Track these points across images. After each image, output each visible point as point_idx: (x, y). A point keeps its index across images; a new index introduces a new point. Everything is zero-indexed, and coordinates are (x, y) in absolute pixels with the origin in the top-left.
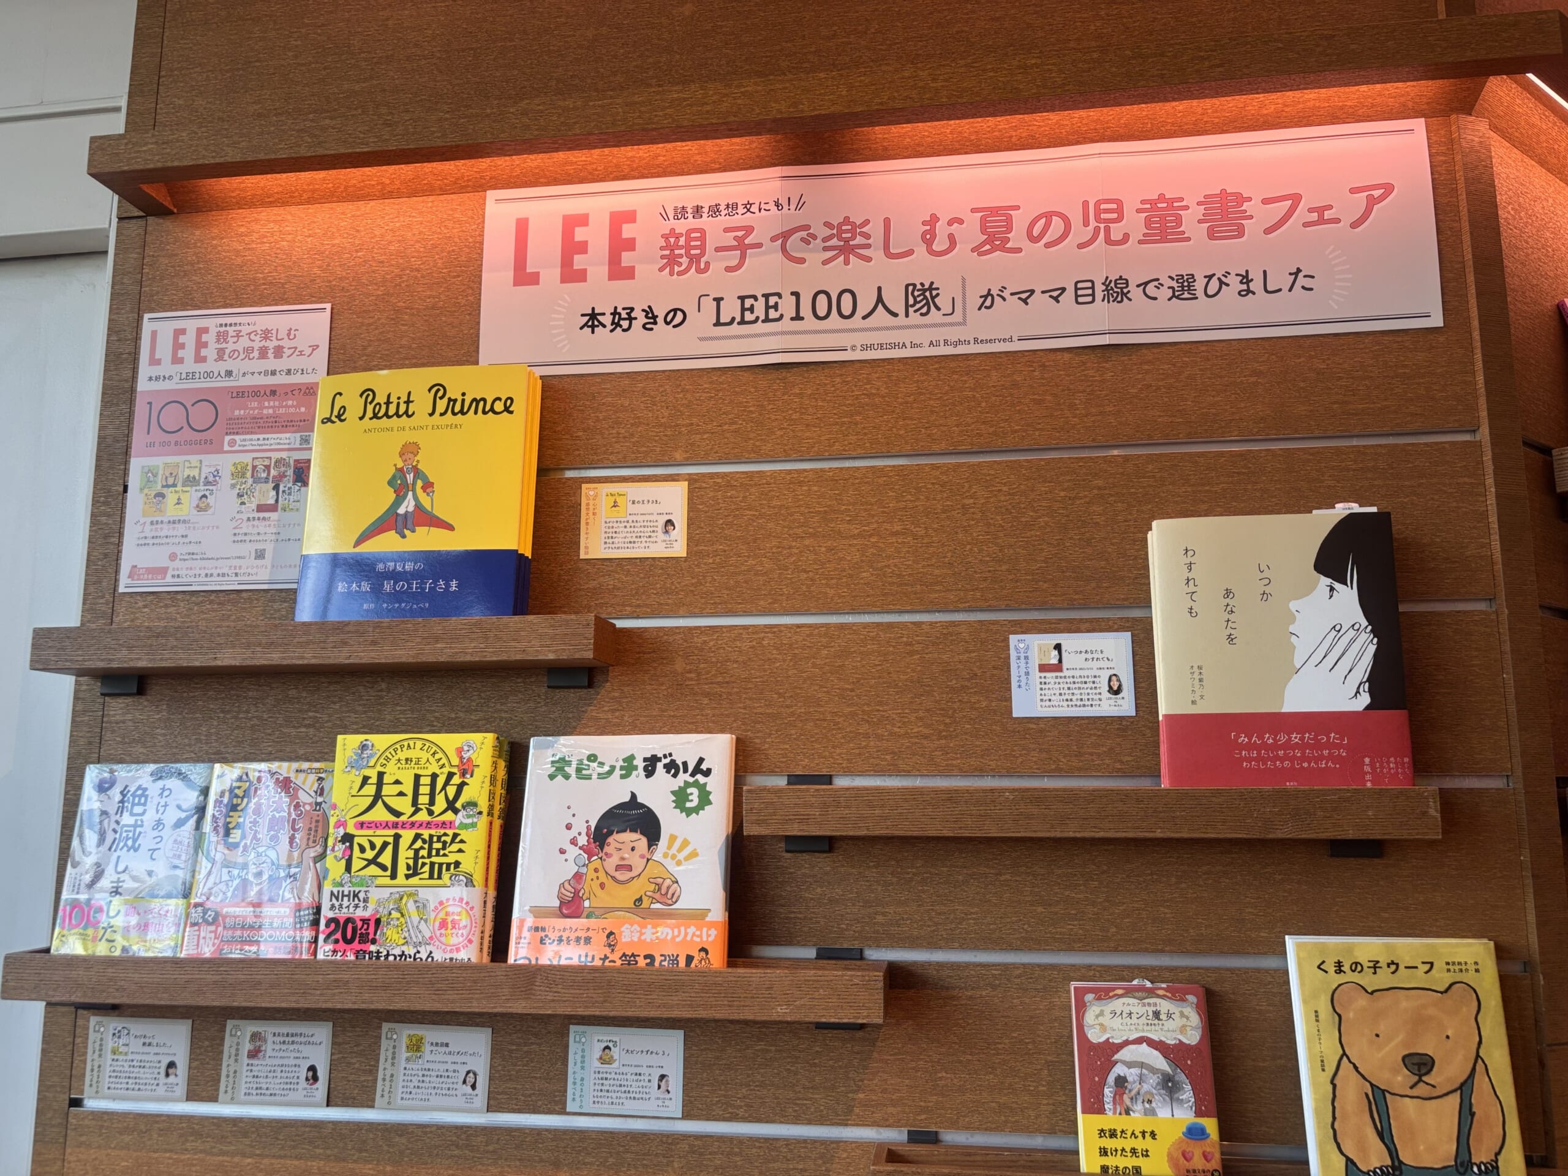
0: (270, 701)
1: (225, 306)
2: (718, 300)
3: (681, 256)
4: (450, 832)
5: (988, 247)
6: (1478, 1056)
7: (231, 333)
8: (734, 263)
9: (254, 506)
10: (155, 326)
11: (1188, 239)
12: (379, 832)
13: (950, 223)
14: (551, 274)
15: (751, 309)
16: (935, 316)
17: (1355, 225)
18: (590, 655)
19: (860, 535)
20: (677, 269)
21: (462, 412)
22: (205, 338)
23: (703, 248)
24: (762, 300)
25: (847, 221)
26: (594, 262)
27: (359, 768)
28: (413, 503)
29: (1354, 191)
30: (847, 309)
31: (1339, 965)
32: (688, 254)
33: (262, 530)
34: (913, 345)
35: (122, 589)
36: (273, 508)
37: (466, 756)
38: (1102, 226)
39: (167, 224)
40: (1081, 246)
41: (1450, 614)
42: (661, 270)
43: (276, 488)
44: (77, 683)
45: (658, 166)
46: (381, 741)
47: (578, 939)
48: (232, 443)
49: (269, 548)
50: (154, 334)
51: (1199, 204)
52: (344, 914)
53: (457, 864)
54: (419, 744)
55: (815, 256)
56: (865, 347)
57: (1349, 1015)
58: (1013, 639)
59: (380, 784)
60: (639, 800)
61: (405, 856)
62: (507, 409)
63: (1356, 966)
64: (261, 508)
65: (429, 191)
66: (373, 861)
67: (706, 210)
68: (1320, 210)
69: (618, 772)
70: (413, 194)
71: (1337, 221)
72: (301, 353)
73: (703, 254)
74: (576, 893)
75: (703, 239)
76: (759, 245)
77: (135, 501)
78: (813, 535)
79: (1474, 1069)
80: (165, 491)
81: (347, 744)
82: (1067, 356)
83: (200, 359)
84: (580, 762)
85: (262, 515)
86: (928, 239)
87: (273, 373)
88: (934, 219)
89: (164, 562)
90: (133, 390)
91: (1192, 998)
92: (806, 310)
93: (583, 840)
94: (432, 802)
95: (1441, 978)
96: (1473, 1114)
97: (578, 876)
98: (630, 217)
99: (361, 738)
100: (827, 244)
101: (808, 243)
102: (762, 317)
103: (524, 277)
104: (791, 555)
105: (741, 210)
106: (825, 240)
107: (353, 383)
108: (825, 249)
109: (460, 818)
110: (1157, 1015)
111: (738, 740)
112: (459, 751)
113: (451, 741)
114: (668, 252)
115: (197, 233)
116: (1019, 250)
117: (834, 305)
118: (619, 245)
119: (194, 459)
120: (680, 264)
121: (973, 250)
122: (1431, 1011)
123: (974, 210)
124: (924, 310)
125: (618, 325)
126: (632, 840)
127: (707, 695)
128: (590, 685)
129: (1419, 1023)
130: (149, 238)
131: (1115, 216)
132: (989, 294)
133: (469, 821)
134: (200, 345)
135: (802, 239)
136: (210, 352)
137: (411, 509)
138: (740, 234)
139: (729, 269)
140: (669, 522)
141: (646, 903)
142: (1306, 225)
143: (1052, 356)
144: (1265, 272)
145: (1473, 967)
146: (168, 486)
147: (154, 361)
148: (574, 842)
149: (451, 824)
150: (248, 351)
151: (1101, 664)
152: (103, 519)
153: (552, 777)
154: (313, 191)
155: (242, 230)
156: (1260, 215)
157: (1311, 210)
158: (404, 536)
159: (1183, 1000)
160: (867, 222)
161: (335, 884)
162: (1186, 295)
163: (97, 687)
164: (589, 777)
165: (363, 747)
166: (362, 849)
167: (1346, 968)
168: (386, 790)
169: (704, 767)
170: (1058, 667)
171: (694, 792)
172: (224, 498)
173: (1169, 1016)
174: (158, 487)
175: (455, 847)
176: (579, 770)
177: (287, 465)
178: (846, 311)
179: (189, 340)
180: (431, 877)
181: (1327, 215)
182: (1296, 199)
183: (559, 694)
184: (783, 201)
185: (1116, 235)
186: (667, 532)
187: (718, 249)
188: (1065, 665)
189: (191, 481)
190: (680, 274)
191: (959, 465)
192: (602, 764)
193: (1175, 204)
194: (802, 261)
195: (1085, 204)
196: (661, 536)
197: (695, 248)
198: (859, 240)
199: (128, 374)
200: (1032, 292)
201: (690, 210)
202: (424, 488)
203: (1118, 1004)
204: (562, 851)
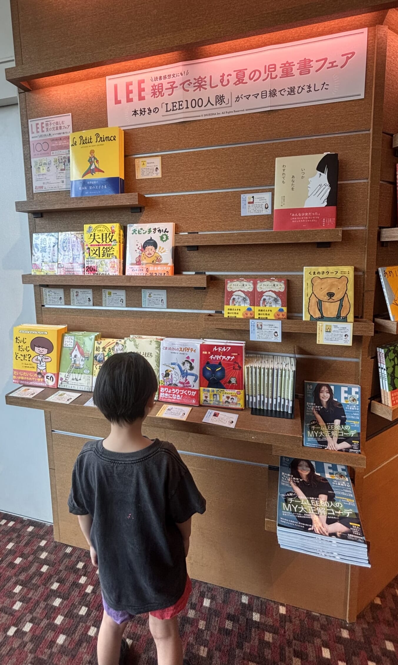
0: (70, 218)
1: (47, 116)
2: (167, 104)
3: (157, 92)
4: (111, 247)
5: (238, 82)
6: (346, 293)
7: (49, 124)
8: (170, 93)
9: (60, 169)
10: (32, 123)
11: (294, 75)
12: (95, 247)
13: (228, 76)
14: (124, 100)
15: (175, 106)
16: (224, 105)
17: (342, 67)
18: (137, 203)
19: (204, 169)
20: (156, 96)
21: (104, 141)
22: (43, 125)
23: (162, 89)
24: (178, 103)
25: (200, 77)
26: (134, 96)
27: (90, 232)
28: (94, 166)
29: (343, 55)
30: (200, 104)
31: (314, 273)
32: (158, 91)
33: (62, 175)
34: (218, 114)
35: (34, 192)
36: (64, 170)
37: (113, 229)
38: (270, 73)
39: (30, 94)
40: (264, 80)
41: (355, 183)
42: (152, 96)
43: (64, 164)
44: (28, 215)
45: (149, 65)
46: (94, 226)
47: (140, 270)
48: (53, 153)
49: (65, 180)
50: (32, 125)
51: (298, 64)
52: (90, 265)
53: (113, 254)
54: (102, 226)
55: (191, 89)
56: (205, 115)
57: (315, 284)
58: (242, 195)
59: (94, 236)
60: (152, 239)
61: (101, 252)
62: (114, 139)
63: (319, 273)
64: (62, 170)
65: (92, 78)
66: (95, 253)
67: (163, 77)
68: (332, 63)
69: (147, 232)
70: (88, 79)
71: (337, 66)
72: (66, 128)
73: (162, 91)
74: (139, 260)
75: (162, 86)
76: (177, 87)
77: (34, 170)
78: (193, 170)
79: (344, 296)
80: (40, 167)
81: (86, 227)
82: (258, 114)
83: (43, 131)
84: (139, 231)
85: (62, 171)
86: (222, 81)
87: (60, 134)
88: (224, 75)
89: (42, 185)
90: (29, 141)
91: (283, 281)
92: (189, 106)
93: (140, 248)
94: (106, 240)
95: (339, 275)
96: (342, 306)
97: (140, 256)
98: (143, 81)
99: (89, 225)
100: (195, 85)
101: (190, 85)
102: (178, 108)
103: (118, 102)
104: (187, 175)
105: (172, 77)
106: (194, 84)
107: (78, 134)
108: (194, 87)
109: (113, 243)
110: (274, 285)
111: (176, 224)
112: (111, 228)
113: (109, 225)
114: (153, 91)
115: (37, 96)
116: (246, 83)
117: (197, 103)
118: (141, 90)
119: (45, 158)
120: (156, 94)
121: (234, 84)
122: (336, 283)
123: (234, 71)
124: (221, 103)
125: (142, 114)
126: (150, 248)
127: (168, 213)
128: (141, 212)
129: (332, 285)
130: (27, 98)
131: (273, 69)
132: (238, 97)
133: (114, 244)
134: (42, 127)
135: (188, 84)
136: (44, 129)
137: (94, 167)
138: (172, 84)
139: (169, 95)
140: (157, 168)
141: (155, 262)
142: (328, 68)
143: (255, 114)
144: (315, 84)
145: (347, 273)
146: (40, 165)
147: (33, 133)
148: (138, 248)
149: (111, 245)
150: (54, 128)
151: (263, 201)
152: (28, 175)
153: (133, 234)
154: (63, 81)
155: (48, 94)
156: (315, 65)
157: (330, 63)
158: (93, 175)
159: (281, 282)
160: (205, 77)
161: (87, 259)
162: (292, 93)
163: (33, 216)
164: (141, 234)
165: (90, 227)
166: (92, 251)
167: (316, 273)
168: (96, 237)
169: (167, 231)
170: (253, 202)
171: (165, 236)
172: (53, 167)
173: (277, 285)
174: (38, 166)
175: (112, 250)
176: (139, 232)
177: (66, 158)
178: (200, 105)
179: (39, 126)
180: (107, 257)
181: (334, 64)
182: (326, 59)
183: (134, 214)
184: (183, 73)
185: (273, 76)
186: (156, 171)
187: (166, 89)
188: (254, 202)
189: (45, 164)
190: (157, 97)
191: (229, 148)
192: (144, 231)
193: (291, 64)
194: (188, 91)
195: (265, 66)
196: (155, 172)
197: (160, 89)
198: (203, 83)
199: (27, 136)
200: (250, 95)
201: (158, 78)
202: (96, 162)
203: (265, 283)
204: (136, 251)
